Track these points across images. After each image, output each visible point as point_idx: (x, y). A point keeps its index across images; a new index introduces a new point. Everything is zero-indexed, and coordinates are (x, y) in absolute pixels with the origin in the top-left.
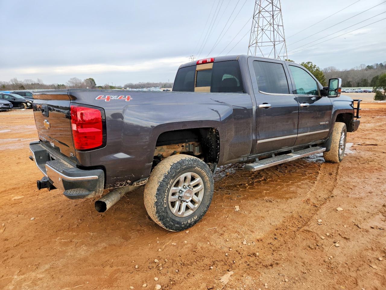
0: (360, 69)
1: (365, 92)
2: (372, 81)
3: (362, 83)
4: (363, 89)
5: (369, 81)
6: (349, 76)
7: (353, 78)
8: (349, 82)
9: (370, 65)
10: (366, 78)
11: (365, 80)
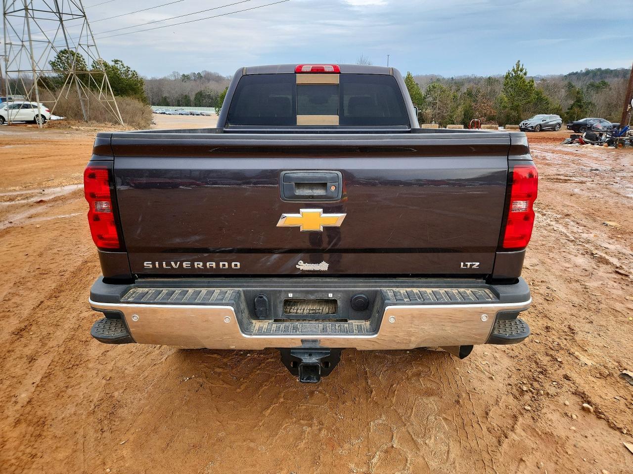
0: (173, 78)
1: (192, 114)
2: (196, 98)
3: (183, 101)
4: (187, 109)
5: (192, 98)
6: (164, 89)
7: (169, 92)
8: (165, 98)
9: (186, 74)
10: (187, 93)
11: (186, 96)
